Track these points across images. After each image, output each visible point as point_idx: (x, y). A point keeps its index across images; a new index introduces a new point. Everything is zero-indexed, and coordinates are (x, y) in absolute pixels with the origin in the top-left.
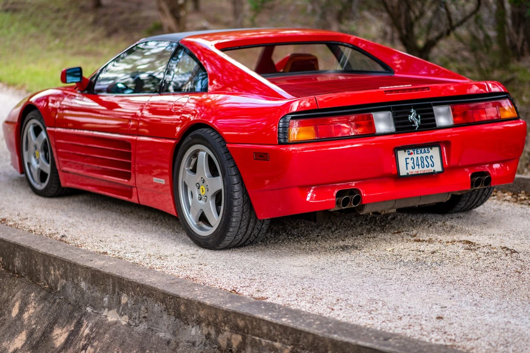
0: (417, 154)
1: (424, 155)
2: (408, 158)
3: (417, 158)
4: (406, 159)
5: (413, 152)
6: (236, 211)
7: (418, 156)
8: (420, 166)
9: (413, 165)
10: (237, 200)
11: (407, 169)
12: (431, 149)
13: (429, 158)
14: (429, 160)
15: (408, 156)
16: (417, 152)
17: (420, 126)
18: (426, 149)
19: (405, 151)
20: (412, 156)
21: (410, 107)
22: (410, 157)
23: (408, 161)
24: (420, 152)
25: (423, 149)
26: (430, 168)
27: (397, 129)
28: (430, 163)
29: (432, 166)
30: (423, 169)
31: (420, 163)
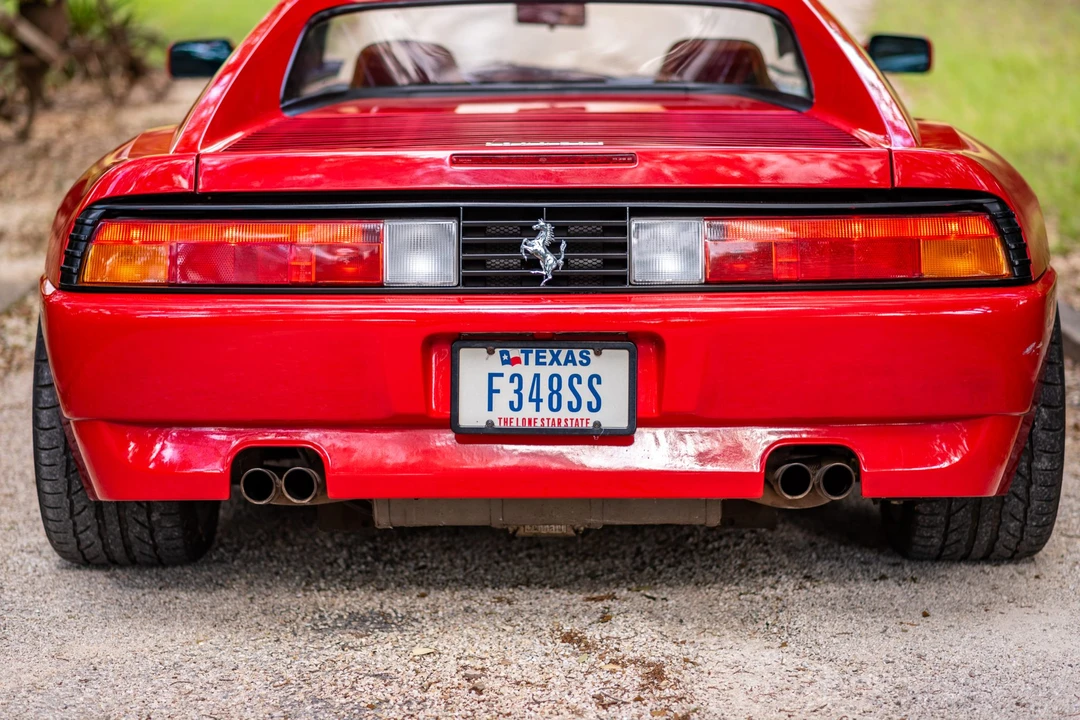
0: (538, 363)
1: (565, 372)
2: (501, 375)
3: (537, 376)
4: (491, 376)
5: (522, 356)
6: (47, 462)
7: (540, 369)
8: (544, 405)
9: (516, 398)
10: (47, 433)
11: (490, 408)
12: (598, 353)
13: (585, 381)
14: (583, 389)
15: (498, 367)
16: (538, 357)
17: (557, 279)
18: (576, 352)
19: (491, 352)
20: (517, 369)
21: (536, 214)
22: (509, 370)
23: (497, 383)
24: (549, 357)
25: (564, 352)
26: (584, 413)
27: (465, 280)
28: (587, 396)
29: (590, 409)
30: (555, 416)
31: (545, 393)
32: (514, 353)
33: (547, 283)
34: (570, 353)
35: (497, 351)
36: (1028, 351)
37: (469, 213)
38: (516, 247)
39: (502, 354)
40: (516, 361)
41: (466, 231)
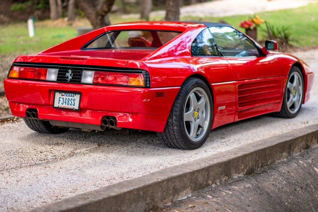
0: (67, 96)
1: (70, 98)
2: (61, 98)
3: (66, 98)
8: (67, 104)
9: (63, 102)
11: (59, 104)
12: (75, 95)
14: (72, 101)
15: (61, 96)
16: (67, 95)
17: (71, 81)
18: (72, 94)
19: (60, 93)
21: (69, 69)
22: (62, 97)
24: (68, 95)
25: (71, 94)
27: (58, 80)
28: (73, 103)
29: (73, 105)
30: (68, 106)
31: (67, 101)
32: (63, 94)
33: (69, 81)
34: (71, 95)
35: (61, 93)
36: (144, 101)
37: (60, 68)
38: (65, 74)
39: (62, 94)
40: (63, 95)
41: (59, 71)
